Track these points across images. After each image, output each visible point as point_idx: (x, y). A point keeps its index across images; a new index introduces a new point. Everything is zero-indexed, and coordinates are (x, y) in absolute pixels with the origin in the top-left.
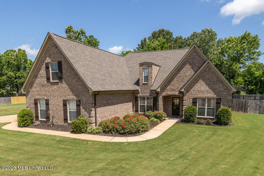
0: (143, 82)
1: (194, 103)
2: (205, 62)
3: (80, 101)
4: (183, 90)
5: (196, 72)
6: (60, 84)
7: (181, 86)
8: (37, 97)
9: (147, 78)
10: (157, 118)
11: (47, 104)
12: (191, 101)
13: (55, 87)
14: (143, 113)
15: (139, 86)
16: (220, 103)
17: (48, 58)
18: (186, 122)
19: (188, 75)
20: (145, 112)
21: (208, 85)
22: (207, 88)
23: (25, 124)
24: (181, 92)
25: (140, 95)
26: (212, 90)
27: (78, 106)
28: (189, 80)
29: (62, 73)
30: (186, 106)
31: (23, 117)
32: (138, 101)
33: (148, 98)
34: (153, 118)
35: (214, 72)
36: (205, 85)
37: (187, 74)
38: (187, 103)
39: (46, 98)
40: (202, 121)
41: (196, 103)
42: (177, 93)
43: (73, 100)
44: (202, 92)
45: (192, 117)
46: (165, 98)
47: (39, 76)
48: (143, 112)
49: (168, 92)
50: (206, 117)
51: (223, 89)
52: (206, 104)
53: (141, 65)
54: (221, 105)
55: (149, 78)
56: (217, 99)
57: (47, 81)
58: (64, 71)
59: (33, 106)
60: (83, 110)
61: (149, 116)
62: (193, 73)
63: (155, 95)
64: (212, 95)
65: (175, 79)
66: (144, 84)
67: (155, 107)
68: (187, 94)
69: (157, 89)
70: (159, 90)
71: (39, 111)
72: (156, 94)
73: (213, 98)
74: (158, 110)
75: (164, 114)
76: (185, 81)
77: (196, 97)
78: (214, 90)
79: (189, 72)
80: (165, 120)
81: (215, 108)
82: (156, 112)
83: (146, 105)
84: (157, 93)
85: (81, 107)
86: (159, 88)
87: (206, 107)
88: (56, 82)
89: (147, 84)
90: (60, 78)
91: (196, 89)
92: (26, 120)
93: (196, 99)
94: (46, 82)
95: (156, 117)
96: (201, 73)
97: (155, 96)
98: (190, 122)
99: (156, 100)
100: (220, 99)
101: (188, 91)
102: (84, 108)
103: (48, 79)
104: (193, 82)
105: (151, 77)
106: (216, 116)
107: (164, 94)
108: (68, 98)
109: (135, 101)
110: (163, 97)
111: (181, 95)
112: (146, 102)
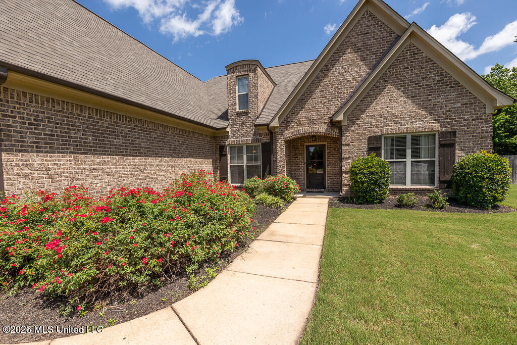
0: (238, 110)
1: (374, 146)
2: (398, 37)
4: (341, 117)
5: (373, 68)
7: (334, 109)
9: (245, 100)
10: (276, 195)
12: (364, 146)
14: (239, 185)
15: (228, 120)
16: (452, 145)
18: (360, 204)
19: (350, 79)
20: (242, 182)
21: (413, 97)
22: (411, 107)
24: (333, 124)
25: (231, 141)
26: (425, 109)
28: (354, 93)
30: (350, 161)
32: (226, 155)
33: (249, 148)
34: (264, 195)
35: (429, 60)
36: (402, 99)
37: (349, 76)
41: (379, 148)
42: (322, 129)
44: (397, 118)
45: (380, 187)
46: (292, 144)
48: (239, 182)
49: (300, 127)
50: (409, 186)
51: (459, 105)
52: (409, 152)
53: (231, 68)
54: (457, 152)
55: (251, 99)
56: (442, 135)
61: (252, 190)
62: (365, 70)
63: (266, 139)
64: (425, 124)
65: (317, 94)
66: (238, 114)
67: (268, 167)
68: (352, 128)
69: (271, 121)
70: (275, 123)
72: (269, 137)
73: (431, 136)
74: (276, 174)
75: (293, 185)
76: (345, 96)
77: (379, 133)
78: (431, 110)
79: (354, 70)
80: (294, 199)
81: (436, 159)
82: (271, 179)
83: (245, 164)
84: (272, 133)
86: (277, 119)
87: (409, 160)
89: (247, 113)
91: (376, 113)
93: (378, 138)
95: (271, 190)
96: (391, 66)
97: (266, 141)
98: (372, 203)
99: (268, 150)
100: (454, 133)
101: (353, 118)
104: (368, 95)
105: (256, 96)
106: (441, 182)
107: (288, 133)
109: (218, 156)
110: (286, 142)
111: (336, 133)
112: (245, 157)
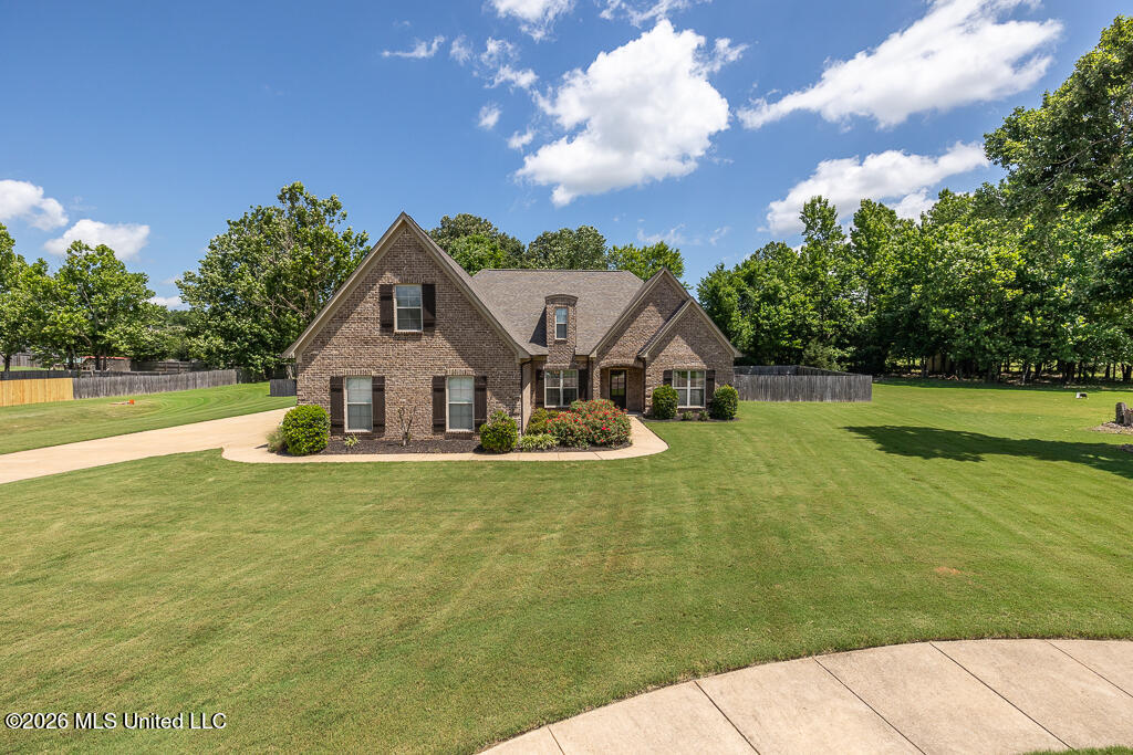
0: (556, 338)
1: (667, 380)
3: (485, 378)
4: (646, 355)
5: (667, 320)
6: (424, 338)
7: (640, 347)
8: (343, 372)
9: (562, 329)
11: (379, 388)
12: (661, 378)
13: (409, 345)
14: (554, 407)
15: (546, 346)
16: (713, 380)
17: (388, 274)
20: (558, 403)
21: (691, 345)
22: (690, 352)
23: (313, 447)
24: (638, 359)
25: (548, 365)
26: (698, 353)
27: (480, 389)
29: (433, 312)
30: (651, 388)
31: (311, 426)
32: (543, 379)
33: (566, 373)
35: (701, 321)
36: (685, 345)
38: (653, 382)
39: (374, 373)
40: (692, 415)
41: (671, 380)
42: (631, 361)
43: (465, 376)
44: (681, 358)
46: (605, 373)
47: (355, 316)
48: (555, 404)
49: (613, 359)
50: (689, 406)
51: (717, 353)
52: (689, 382)
53: (551, 300)
54: (716, 384)
55: (570, 330)
56: (707, 372)
57: (381, 330)
58: (439, 307)
59: (326, 397)
60: (494, 400)
62: (662, 321)
64: (698, 364)
65: (627, 334)
66: (556, 342)
67: (584, 393)
68: (653, 365)
69: (591, 353)
70: (594, 355)
71: (346, 410)
72: (586, 364)
73: (701, 372)
76: (648, 338)
77: (670, 369)
78: (702, 355)
79: (655, 320)
81: (705, 388)
83: (561, 387)
84: (589, 362)
85: (489, 393)
86: (595, 352)
87: (689, 388)
88: (413, 334)
89: (565, 342)
90: (430, 326)
91: (669, 354)
92: (317, 434)
93: (670, 372)
94: (377, 333)
96: (679, 322)
97: (583, 367)
99: (585, 376)
100: (714, 372)
101: (654, 356)
102: (496, 394)
103: (386, 326)
104: (664, 340)
105: (575, 328)
106: (707, 404)
107: (604, 363)
108: (450, 371)
109: (534, 380)
110: (602, 370)
111: (641, 366)
112: (562, 381)
